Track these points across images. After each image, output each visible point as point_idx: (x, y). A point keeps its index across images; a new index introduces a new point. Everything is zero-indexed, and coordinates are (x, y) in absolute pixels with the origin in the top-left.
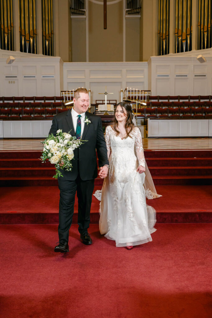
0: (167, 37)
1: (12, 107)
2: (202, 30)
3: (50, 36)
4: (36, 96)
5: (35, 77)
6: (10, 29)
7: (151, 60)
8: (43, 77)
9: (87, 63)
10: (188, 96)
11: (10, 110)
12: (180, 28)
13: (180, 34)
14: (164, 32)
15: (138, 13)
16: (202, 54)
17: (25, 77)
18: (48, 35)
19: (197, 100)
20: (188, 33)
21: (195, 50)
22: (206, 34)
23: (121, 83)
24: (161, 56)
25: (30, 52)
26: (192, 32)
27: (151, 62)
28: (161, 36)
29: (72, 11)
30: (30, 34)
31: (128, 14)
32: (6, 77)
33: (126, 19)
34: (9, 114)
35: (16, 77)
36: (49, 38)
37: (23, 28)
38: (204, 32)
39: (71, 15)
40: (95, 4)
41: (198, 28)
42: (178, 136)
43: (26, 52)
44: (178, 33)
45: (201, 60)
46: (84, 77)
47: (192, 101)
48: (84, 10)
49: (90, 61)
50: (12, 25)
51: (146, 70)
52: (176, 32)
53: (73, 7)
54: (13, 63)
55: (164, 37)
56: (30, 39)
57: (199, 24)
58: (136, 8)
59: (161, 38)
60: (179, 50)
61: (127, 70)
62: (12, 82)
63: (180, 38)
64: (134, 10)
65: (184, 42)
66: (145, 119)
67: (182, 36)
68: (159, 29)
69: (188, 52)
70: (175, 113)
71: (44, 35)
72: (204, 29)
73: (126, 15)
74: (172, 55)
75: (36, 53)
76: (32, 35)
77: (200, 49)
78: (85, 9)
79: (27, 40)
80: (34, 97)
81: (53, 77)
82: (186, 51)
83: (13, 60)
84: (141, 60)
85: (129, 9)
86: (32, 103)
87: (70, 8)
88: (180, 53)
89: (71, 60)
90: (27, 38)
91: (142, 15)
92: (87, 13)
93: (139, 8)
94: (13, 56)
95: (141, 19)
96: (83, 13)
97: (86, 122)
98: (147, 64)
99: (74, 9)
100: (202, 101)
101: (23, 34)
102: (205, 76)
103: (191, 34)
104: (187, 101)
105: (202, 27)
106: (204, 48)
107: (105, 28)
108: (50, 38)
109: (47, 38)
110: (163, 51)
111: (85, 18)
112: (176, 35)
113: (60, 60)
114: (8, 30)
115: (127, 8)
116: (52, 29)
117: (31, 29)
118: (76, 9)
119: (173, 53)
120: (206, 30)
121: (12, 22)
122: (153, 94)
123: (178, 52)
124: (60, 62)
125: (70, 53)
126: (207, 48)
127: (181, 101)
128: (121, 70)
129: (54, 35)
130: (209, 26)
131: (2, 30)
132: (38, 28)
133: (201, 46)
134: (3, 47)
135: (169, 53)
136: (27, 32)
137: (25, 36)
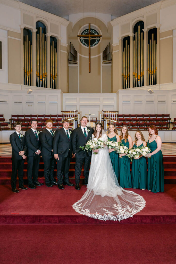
0: (128, 77)
1: (30, 122)
2: (150, 74)
3: (55, 77)
4: (45, 114)
5: (45, 102)
6: (30, 72)
7: (118, 91)
8: (50, 102)
10: (143, 115)
11: (28, 123)
12: (136, 72)
13: (136, 76)
14: (126, 75)
15: (110, 63)
16: (151, 88)
17: (38, 102)
19: (148, 117)
20: (142, 75)
21: (146, 86)
22: (153, 76)
23: (99, 106)
24: (125, 90)
25: (42, 86)
27: (119, 93)
29: (69, 62)
30: (43, 76)
31: (104, 63)
32: (27, 102)
33: (102, 67)
34: (27, 126)
35: (33, 102)
37: (38, 72)
38: (151, 75)
39: (68, 64)
40: (83, 57)
41: (148, 72)
43: (40, 87)
44: (135, 75)
45: (150, 92)
46: (76, 102)
47: (145, 118)
48: (76, 61)
50: (31, 70)
51: (115, 98)
52: (134, 75)
53: (70, 59)
54: (31, 94)
55: (126, 78)
56: (42, 78)
57: (148, 70)
58: (108, 60)
59: (125, 78)
60: (136, 85)
61: (103, 98)
62: (30, 105)
63: (136, 78)
64: (108, 62)
65: (139, 81)
67: (137, 77)
68: (123, 72)
69: (142, 87)
70: (134, 125)
71: (52, 76)
73: (102, 64)
74: (132, 88)
75: (46, 87)
76: (44, 76)
77: (149, 85)
78: (77, 60)
81: (56, 102)
82: (140, 86)
83: (31, 92)
84: (112, 91)
85: (104, 61)
86: (43, 119)
87: (68, 60)
88: (137, 88)
89: (68, 92)
90: (41, 78)
91: (112, 64)
92: (78, 63)
93: (110, 60)
94: (32, 89)
95: (112, 67)
96: (76, 63)
98: (116, 95)
99: (71, 61)
100: (151, 118)
101: (38, 75)
103: (143, 76)
104: (142, 117)
105: (150, 72)
106: (151, 84)
107: (90, 72)
108: (55, 78)
109: (53, 78)
110: (126, 86)
111: (77, 66)
112: (134, 76)
113: (61, 92)
114: (29, 73)
116: (57, 73)
117: (43, 72)
118: (72, 61)
120: (152, 73)
121: (31, 68)
122: (120, 113)
123: (135, 87)
124: (61, 93)
125: (68, 87)
126: (154, 84)
127: (138, 118)
128: (100, 98)
129: (58, 76)
130: (155, 71)
131: (25, 73)
132: (47, 72)
133: (150, 83)
134: (25, 83)
135: (129, 87)
136: (41, 74)
137: (39, 77)
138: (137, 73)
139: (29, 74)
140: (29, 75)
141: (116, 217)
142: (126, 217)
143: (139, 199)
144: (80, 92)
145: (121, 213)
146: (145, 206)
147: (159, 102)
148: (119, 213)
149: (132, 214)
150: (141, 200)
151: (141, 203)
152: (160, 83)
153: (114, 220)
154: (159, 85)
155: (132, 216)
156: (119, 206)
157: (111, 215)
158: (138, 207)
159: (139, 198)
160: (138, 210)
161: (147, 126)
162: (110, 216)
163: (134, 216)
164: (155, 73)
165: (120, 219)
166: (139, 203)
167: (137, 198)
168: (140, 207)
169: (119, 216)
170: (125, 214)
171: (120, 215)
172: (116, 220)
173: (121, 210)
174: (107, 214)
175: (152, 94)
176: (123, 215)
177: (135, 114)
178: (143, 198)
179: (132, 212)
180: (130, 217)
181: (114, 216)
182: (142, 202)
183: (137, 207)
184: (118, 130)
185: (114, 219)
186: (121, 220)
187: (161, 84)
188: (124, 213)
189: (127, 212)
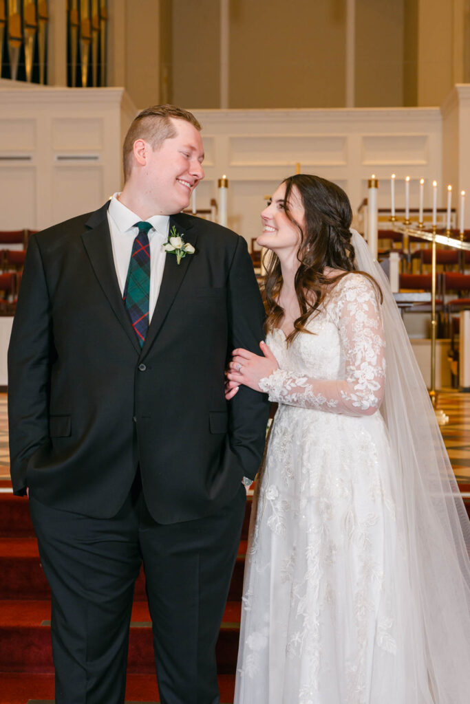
3: (95, 25)
5: (29, 158)
8: (59, 158)
9: (224, 111)
18: (88, 22)
25: (21, 77)
27: (457, 105)
30: (25, 18)
36: (91, 33)
43: (9, 77)
51: (435, 139)
56: (22, 32)
61: (365, 139)
66: (444, 315)
71: (74, 20)
75: (45, 83)
76: (30, 18)
79: (12, 38)
80: (26, 234)
81: (96, 158)
86: (17, 253)
90: (14, 30)
97: (170, 248)
98: (440, 116)
108: (95, 35)
109: (85, 31)
113: (124, 99)
116: (102, 5)
124: (122, 108)
125: (165, 86)
128: (344, 140)
129: (110, 23)
137: (6, 23)
144: (233, 105)
184: (466, 315)
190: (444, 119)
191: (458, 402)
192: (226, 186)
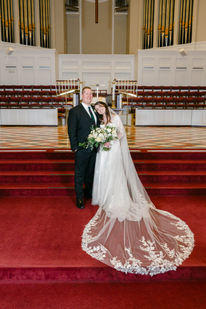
0: (151, 32)
1: (12, 95)
2: (183, 26)
3: (47, 30)
4: (34, 85)
5: (32, 67)
6: (10, 22)
7: (138, 52)
8: (40, 67)
9: (81, 55)
10: (170, 86)
11: (10, 98)
13: (163, 30)
14: (149, 28)
15: (125, 10)
16: (184, 48)
17: (23, 67)
18: (45, 29)
19: (178, 91)
20: (171, 29)
21: (176, 45)
22: (186, 29)
23: (110, 73)
24: (146, 50)
25: (29, 44)
26: (174, 28)
27: (138, 54)
28: (146, 31)
29: (67, 8)
30: (29, 28)
31: (117, 11)
32: (6, 67)
33: (114, 16)
35: (15, 67)
37: (22, 22)
39: (66, 12)
41: (180, 24)
42: (163, 124)
43: (26, 44)
44: (161, 29)
45: (183, 54)
46: (77, 68)
47: (173, 91)
48: (77, 7)
49: (83, 53)
50: (12, 19)
51: (133, 62)
52: (160, 28)
53: (68, 4)
54: (13, 54)
55: (149, 33)
56: (29, 32)
57: (181, 21)
58: (123, 6)
59: (146, 33)
60: (162, 44)
61: (115, 62)
62: (12, 71)
63: (163, 34)
64: (122, 8)
65: (167, 37)
66: (133, 108)
67: (164, 31)
68: (144, 25)
69: (170, 46)
70: (159, 102)
71: (42, 28)
72: (185, 25)
73: (115, 12)
74: (155, 48)
75: (35, 46)
77: (181, 43)
78: (79, 6)
79: (26, 34)
80: (32, 86)
81: (49, 67)
82: (168, 46)
83: (13, 51)
84: (127, 52)
85: (118, 7)
86: (31, 92)
87: (66, 5)
88: (163, 47)
89: (66, 52)
90: (26, 31)
91: (129, 13)
92: (80, 10)
93: (126, 6)
94: (13, 48)
95: (128, 16)
96: (77, 10)
98: (134, 57)
99: (69, 6)
100: (182, 91)
101: (22, 27)
102: (186, 68)
103: (173, 30)
104: (169, 91)
105: (183, 24)
106: (184, 43)
107: (97, 22)
108: (47, 32)
109: (45, 32)
110: (147, 45)
111: (79, 15)
112: (160, 30)
113: (56, 52)
114: (9, 23)
115: (116, 6)
116: (49, 24)
117: (30, 23)
118: (71, 6)
119: (156, 47)
120: (186, 26)
121: (12, 16)
122: (139, 85)
123: (161, 46)
124: (55, 54)
125: (65, 46)
126: (187, 42)
127: (164, 91)
128: (110, 62)
129: (51, 29)
130: (190, 23)
131: (3, 23)
132: (35, 23)
133: (181, 41)
134: (4, 39)
135: (152, 47)
136: (26, 26)
137: (24, 29)
138: (164, 26)
139: (8, 25)
140: (9, 27)
141: (147, 269)
142: (163, 271)
143: (181, 229)
145: (156, 261)
146: (195, 243)
147: (194, 68)
148: (151, 261)
149: (175, 265)
150: (184, 230)
151: (187, 238)
152: (196, 41)
153: (143, 274)
154: (195, 44)
155: (175, 268)
156: (151, 244)
157: (139, 265)
158: (183, 247)
159: (181, 225)
160: (185, 254)
161: (177, 103)
162: (136, 266)
163: (179, 268)
164: (190, 25)
165: (152, 273)
166: (182, 237)
167: (177, 225)
168: (186, 246)
169: (151, 268)
170: (162, 264)
171: (154, 266)
172: (147, 273)
173: (155, 256)
174: (131, 263)
175: (185, 57)
176: (159, 266)
177: (160, 85)
178: (187, 226)
179: (176, 260)
180: (171, 269)
181: (143, 268)
182: (188, 236)
183: (181, 246)
184: (137, 108)
185: (143, 272)
186: (155, 274)
187: (197, 43)
188: (160, 262)
189: (166, 260)
190: (135, 58)
191: (135, 129)
192: (82, 83)
